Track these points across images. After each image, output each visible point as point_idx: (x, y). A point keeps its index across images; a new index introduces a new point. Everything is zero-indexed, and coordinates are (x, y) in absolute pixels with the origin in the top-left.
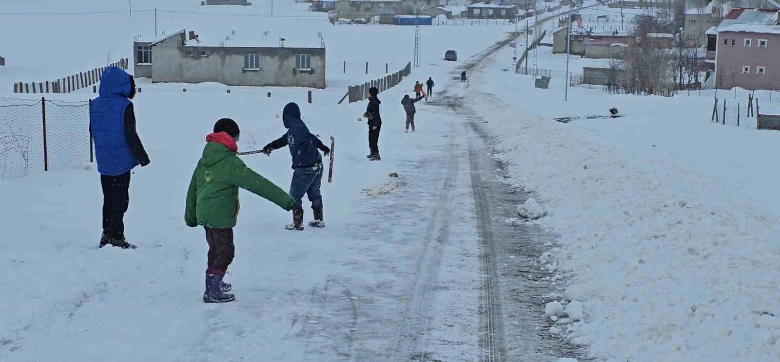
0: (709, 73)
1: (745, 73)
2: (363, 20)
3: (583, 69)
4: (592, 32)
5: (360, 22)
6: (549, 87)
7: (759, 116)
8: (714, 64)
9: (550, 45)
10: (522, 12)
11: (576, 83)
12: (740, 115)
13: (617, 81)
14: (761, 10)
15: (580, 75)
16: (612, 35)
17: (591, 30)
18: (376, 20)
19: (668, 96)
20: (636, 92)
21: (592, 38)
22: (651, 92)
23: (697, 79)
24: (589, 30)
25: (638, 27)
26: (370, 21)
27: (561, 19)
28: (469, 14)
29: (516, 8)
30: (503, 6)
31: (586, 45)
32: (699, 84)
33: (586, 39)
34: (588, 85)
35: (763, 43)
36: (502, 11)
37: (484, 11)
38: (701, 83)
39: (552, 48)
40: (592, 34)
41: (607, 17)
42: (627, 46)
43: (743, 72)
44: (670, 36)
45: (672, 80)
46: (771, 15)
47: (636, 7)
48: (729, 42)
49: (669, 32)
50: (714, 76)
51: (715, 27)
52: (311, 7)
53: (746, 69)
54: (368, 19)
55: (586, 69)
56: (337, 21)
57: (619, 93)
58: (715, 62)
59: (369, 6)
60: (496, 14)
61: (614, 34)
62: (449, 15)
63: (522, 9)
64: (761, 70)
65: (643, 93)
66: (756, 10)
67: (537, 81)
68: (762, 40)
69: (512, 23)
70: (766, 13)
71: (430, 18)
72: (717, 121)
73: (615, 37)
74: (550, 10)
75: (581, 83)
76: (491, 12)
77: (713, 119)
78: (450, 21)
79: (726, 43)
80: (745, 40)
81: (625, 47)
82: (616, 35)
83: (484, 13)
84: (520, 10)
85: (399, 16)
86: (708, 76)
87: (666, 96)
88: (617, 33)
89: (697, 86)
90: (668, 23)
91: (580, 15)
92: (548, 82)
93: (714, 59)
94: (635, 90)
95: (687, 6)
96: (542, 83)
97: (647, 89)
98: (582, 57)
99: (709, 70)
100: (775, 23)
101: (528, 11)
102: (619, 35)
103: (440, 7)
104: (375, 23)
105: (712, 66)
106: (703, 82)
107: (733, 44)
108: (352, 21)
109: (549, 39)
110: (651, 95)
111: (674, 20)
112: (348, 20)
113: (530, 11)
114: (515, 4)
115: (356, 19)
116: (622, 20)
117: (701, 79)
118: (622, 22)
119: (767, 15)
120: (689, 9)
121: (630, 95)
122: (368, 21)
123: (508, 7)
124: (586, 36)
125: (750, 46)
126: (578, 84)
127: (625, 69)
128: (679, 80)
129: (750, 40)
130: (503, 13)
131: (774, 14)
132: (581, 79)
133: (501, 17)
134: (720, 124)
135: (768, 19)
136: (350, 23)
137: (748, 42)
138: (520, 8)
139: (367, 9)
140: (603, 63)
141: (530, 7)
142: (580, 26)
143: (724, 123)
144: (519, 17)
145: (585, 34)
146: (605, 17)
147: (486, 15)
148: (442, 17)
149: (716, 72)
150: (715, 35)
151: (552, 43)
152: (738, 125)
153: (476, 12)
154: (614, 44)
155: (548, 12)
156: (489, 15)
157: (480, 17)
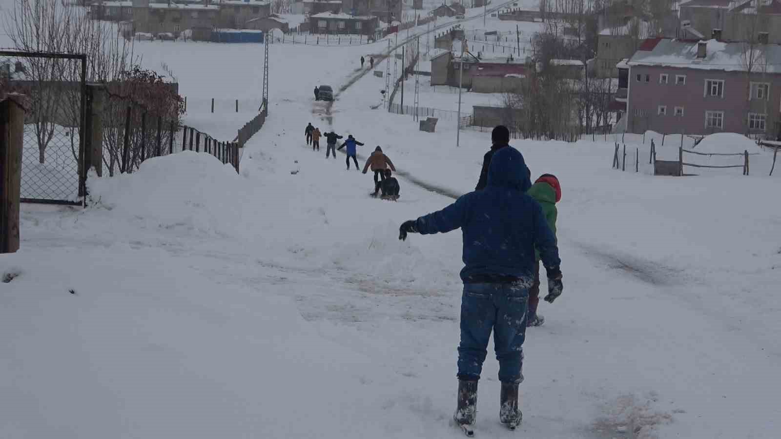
0: (620, 114)
1: (660, 114)
2: (170, 34)
3: (472, 108)
4: (481, 59)
5: (164, 38)
6: (436, 130)
7: (656, 162)
8: (626, 103)
9: (426, 74)
10: (383, 25)
11: (465, 125)
12: (639, 161)
13: (514, 123)
14: (680, 40)
15: (469, 115)
16: (504, 62)
17: (479, 55)
18: (187, 36)
19: (571, 141)
20: (536, 136)
21: (480, 67)
22: (552, 137)
23: (606, 121)
24: (476, 55)
25: (538, 52)
26: (179, 36)
27: (437, 37)
28: (312, 27)
29: (377, 19)
30: (357, 18)
31: (473, 76)
32: (609, 127)
33: (474, 68)
34: (478, 128)
35: (681, 79)
36: (358, 23)
37: (332, 24)
38: (611, 125)
39: (429, 78)
40: (481, 61)
41: (498, 33)
42: (524, 76)
43: (659, 113)
44: (579, 63)
45: (577, 122)
46: (690, 47)
47: (535, 20)
48: (643, 78)
49: (578, 58)
50: (626, 117)
51: (627, 60)
52: (88, 13)
53: (663, 110)
54: (176, 33)
55: (475, 108)
56: (134, 35)
57: (515, 138)
58: (627, 100)
59: (177, 15)
60: (349, 28)
61: (508, 60)
62: (285, 28)
63: (383, 21)
64: (679, 111)
65: (543, 137)
66: (674, 40)
67: (422, 123)
68: (681, 76)
69: (371, 41)
70: (684, 43)
71: (261, 33)
72: (618, 168)
73: (510, 66)
74: (421, 23)
75: (471, 125)
76: (342, 25)
77: (614, 166)
78: (289, 38)
79: (639, 79)
80: (661, 75)
81: (522, 79)
82: (510, 62)
83: (332, 27)
84: (381, 22)
85: (219, 30)
86: (619, 117)
87: (569, 142)
88: (512, 59)
89: (607, 129)
90: (577, 45)
91: (462, 32)
92: (435, 124)
93: (626, 97)
94: (534, 133)
95: (600, 24)
96: (428, 126)
97: (548, 133)
98: (468, 91)
99: (621, 110)
100: (695, 55)
101: (390, 23)
102: (515, 62)
103: (273, 18)
104: (185, 39)
105: (624, 105)
106: (614, 124)
107: (648, 80)
108: (154, 36)
109: (425, 66)
110: (552, 140)
111: (585, 42)
112: (149, 35)
113: (395, 24)
114: (374, 14)
115: (160, 34)
116: (518, 38)
117: (613, 121)
118: (518, 42)
119: (686, 46)
120: (603, 29)
121: (529, 140)
122: (176, 37)
123: (365, 18)
124: (473, 64)
125: (667, 82)
126: (467, 126)
127: (522, 108)
128: (585, 122)
129: (667, 75)
130: (359, 26)
131: (695, 45)
132: (471, 120)
133: (355, 32)
134: (620, 171)
135: (687, 51)
136: (151, 39)
137: (664, 78)
138: (380, 20)
139: (175, 20)
140: (496, 100)
141: (393, 17)
142: (464, 48)
143: (624, 170)
144: (380, 32)
145: (472, 61)
146: (495, 33)
147: (336, 29)
148: (277, 32)
149: (627, 113)
150: (627, 70)
151: (430, 70)
152: (637, 171)
153: (322, 24)
154: (508, 75)
155: (418, 25)
156: (338, 28)
157: (327, 31)
